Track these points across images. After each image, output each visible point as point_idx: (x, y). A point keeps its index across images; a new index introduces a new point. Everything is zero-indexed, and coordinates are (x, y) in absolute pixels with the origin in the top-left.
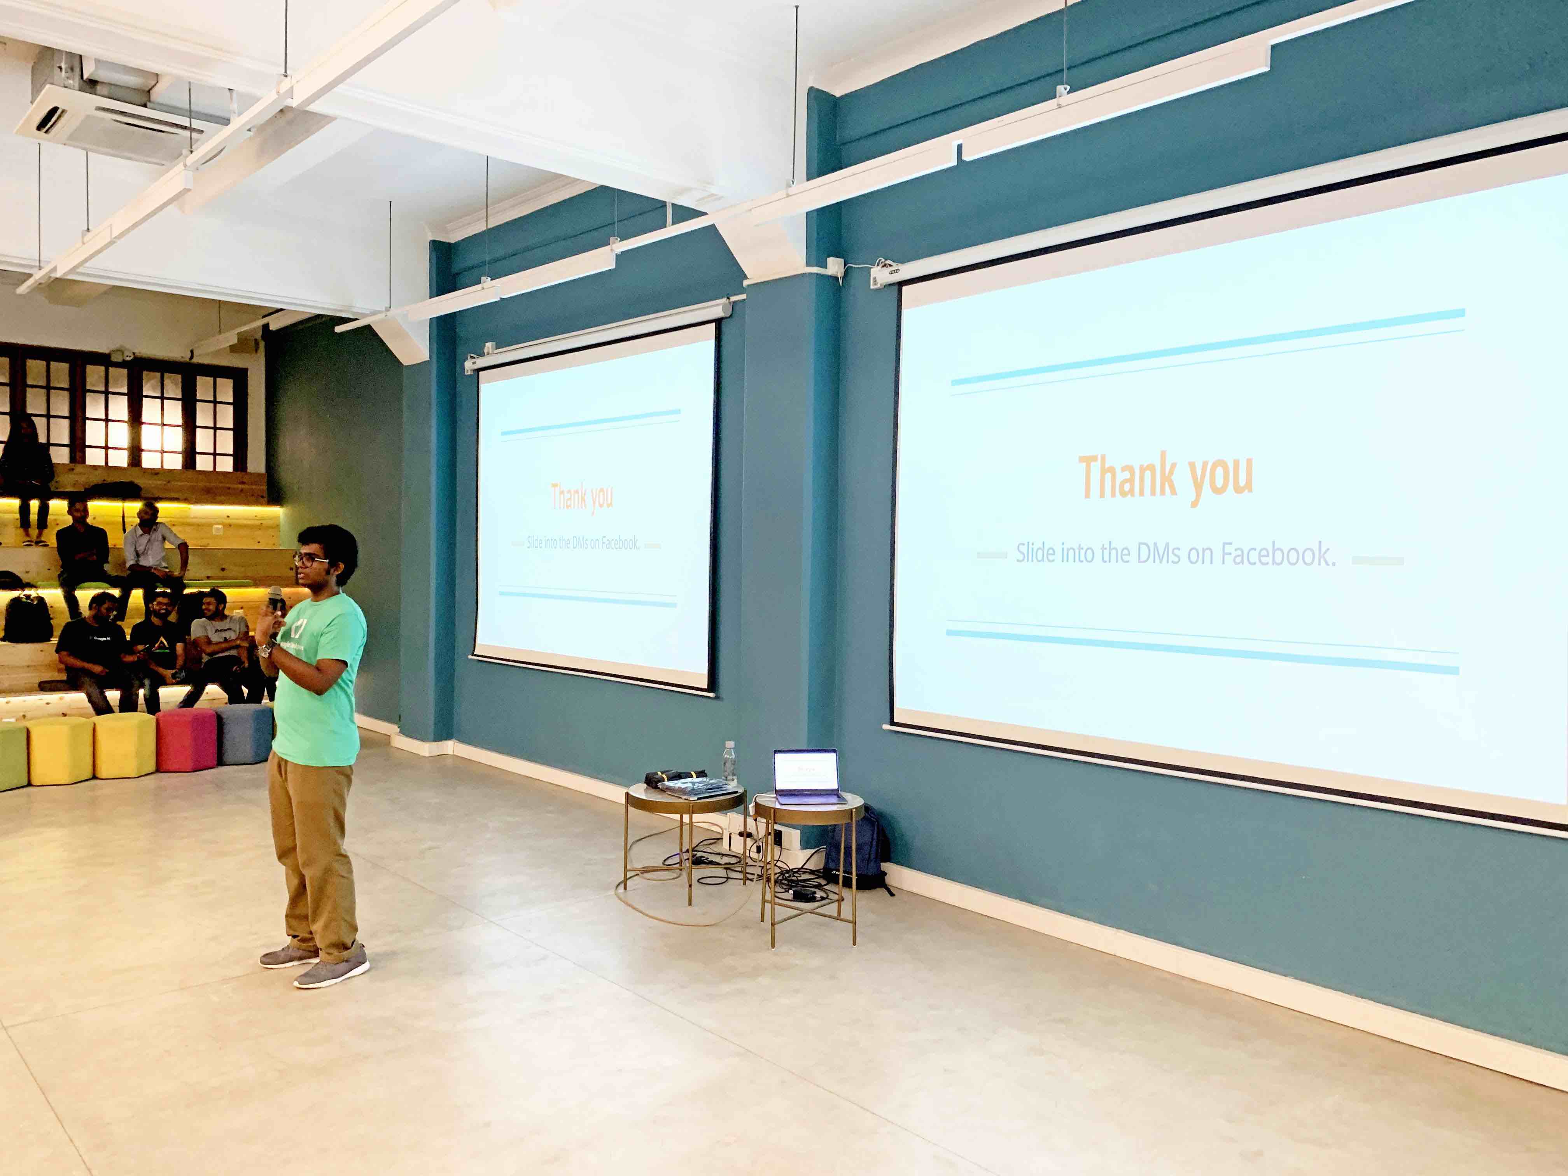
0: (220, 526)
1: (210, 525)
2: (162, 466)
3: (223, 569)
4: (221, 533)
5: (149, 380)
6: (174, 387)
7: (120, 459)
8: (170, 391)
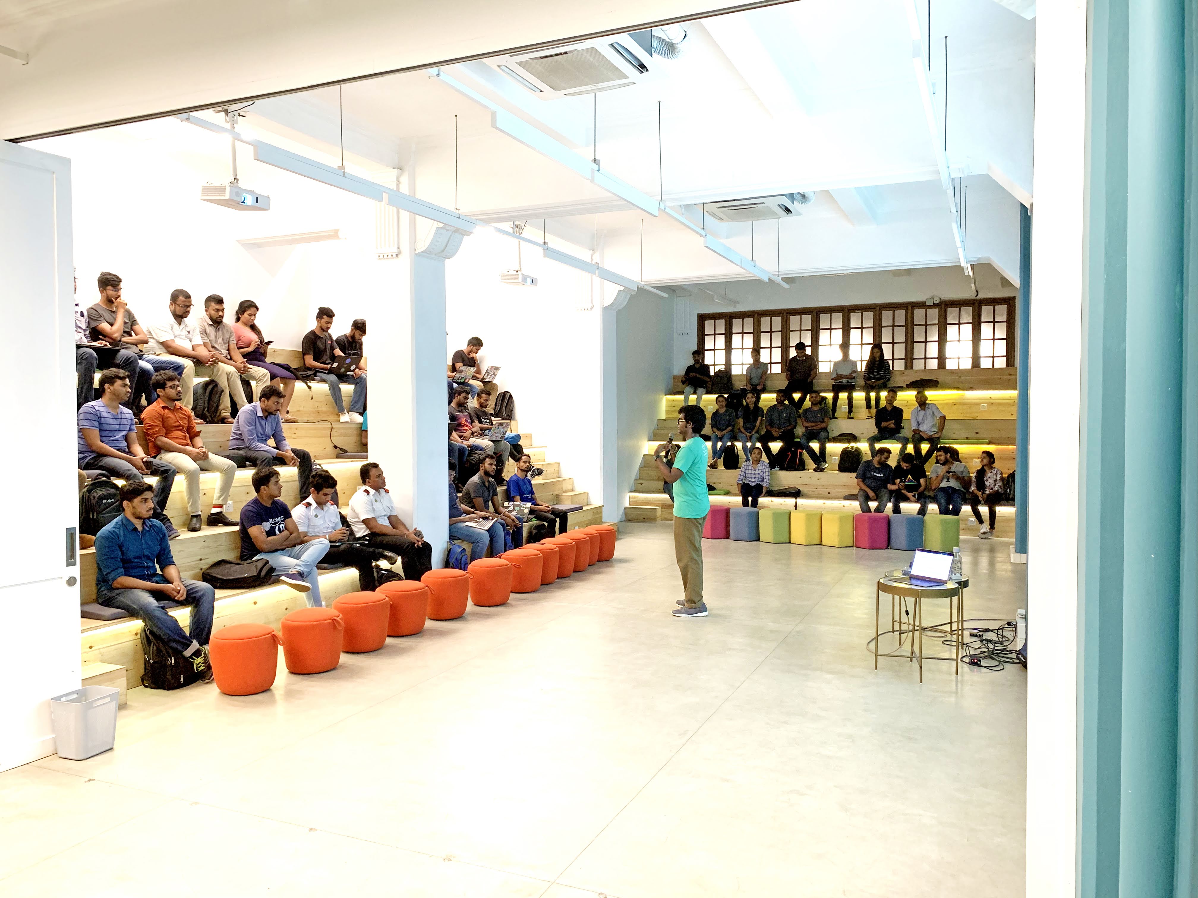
0: (985, 405)
1: (979, 404)
2: (959, 367)
3: (977, 433)
4: (986, 409)
5: (951, 313)
6: (967, 316)
7: (933, 365)
8: (964, 319)
